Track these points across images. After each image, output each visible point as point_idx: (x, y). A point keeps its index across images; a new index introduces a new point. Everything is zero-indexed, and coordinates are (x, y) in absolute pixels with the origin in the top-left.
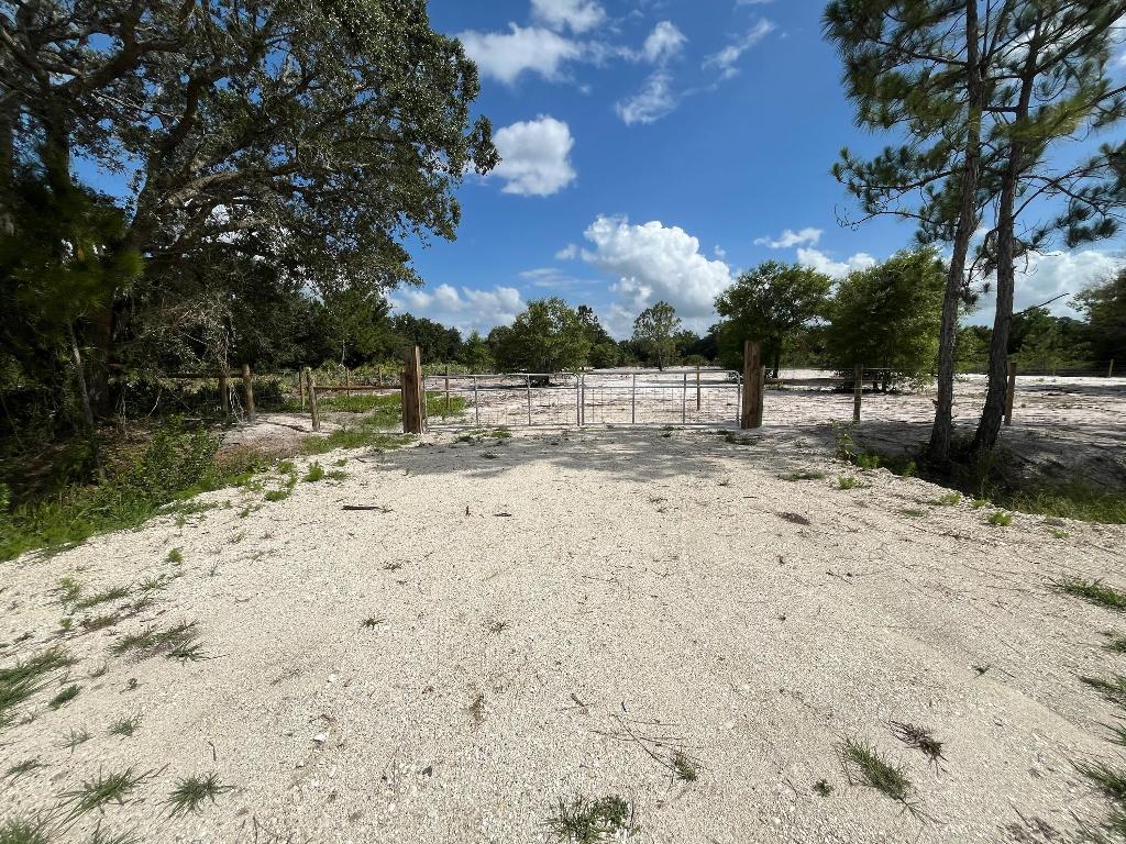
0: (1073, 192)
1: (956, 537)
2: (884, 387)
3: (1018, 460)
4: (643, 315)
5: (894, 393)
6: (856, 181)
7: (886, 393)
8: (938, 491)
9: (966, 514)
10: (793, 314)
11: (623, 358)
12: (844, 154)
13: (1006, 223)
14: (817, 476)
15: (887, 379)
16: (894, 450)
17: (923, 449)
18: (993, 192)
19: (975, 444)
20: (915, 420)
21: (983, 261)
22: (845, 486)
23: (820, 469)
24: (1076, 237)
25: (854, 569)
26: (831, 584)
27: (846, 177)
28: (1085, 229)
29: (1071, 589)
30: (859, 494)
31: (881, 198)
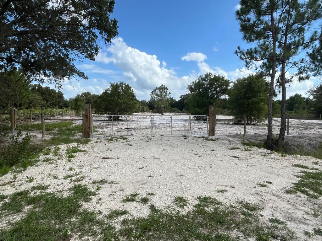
0: (299, 67)
1: (274, 159)
2: (251, 122)
3: (290, 144)
4: (155, 90)
5: (254, 125)
6: (242, 56)
7: (251, 125)
8: (269, 151)
9: (276, 155)
10: (216, 94)
11: (143, 108)
12: (239, 48)
13: (282, 75)
14: (238, 148)
15: (251, 120)
17: (265, 141)
18: (280, 64)
19: (279, 139)
20: (262, 133)
21: (278, 84)
22: (246, 150)
23: (238, 146)
24: (301, 79)
25: (253, 165)
26: (249, 167)
27: (239, 55)
28: (303, 77)
29: (296, 166)
30: (250, 152)
31: (250, 63)
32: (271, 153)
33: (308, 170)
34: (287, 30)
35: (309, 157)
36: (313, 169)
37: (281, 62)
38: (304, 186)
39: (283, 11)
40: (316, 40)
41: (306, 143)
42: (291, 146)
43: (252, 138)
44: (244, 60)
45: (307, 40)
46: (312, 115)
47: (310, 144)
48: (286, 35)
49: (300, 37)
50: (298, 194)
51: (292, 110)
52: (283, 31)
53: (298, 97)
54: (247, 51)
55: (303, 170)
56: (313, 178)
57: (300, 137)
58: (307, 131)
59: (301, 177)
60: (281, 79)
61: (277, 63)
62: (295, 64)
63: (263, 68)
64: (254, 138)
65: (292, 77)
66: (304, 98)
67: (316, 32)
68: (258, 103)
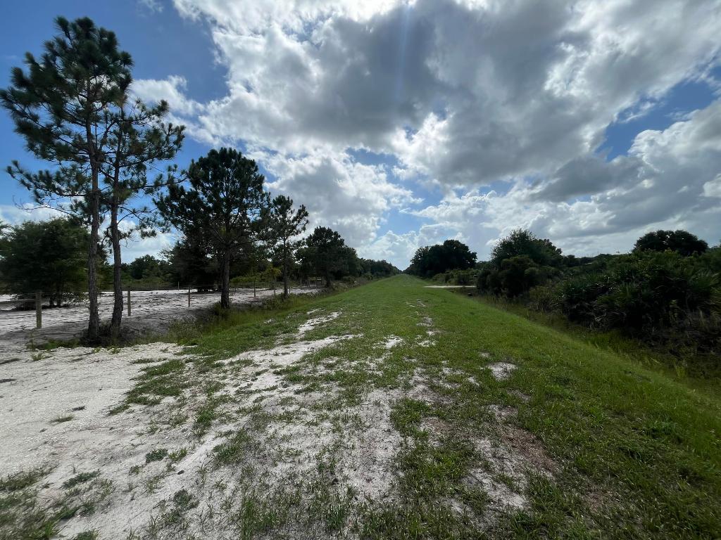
0: (140, 218)
2: (59, 303)
3: (131, 330)
5: (66, 306)
6: (27, 181)
7: (60, 307)
8: (91, 349)
9: (103, 353)
12: (15, 163)
13: (114, 226)
14: (15, 360)
15: (60, 298)
16: (68, 338)
17: (85, 333)
18: (108, 208)
19: (111, 326)
21: (108, 239)
22: (36, 359)
23: (16, 356)
24: (144, 235)
25: (47, 385)
26: (36, 394)
27: (19, 177)
28: (146, 233)
29: (135, 362)
30: (47, 361)
31: (46, 197)
32: (93, 352)
33: (151, 365)
34: (118, 160)
35: (158, 343)
36: (159, 360)
37: (110, 206)
38: (142, 391)
39: (108, 129)
40: (162, 185)
41: (156, 325)
42: (133, 332)
43: (57, 332)
44: (32, 189)
45: (150, 182)
46: (168, 284)
47: (161, 324)
48: (117, 166)
49: (141, 176)
50: (130, 408)
51: (140, 278)
52: (111, 159)
53: (149, 259)
54: (38, 174)
55: (144, 366)
56: (157, 374)
57: (147, 317)
58: (160, 306)
59: (140, 378)
60: (112, 231)
61: (104, 206)
62: (134, 212)
63: (76, 210)
64: (61, 332)
65: (132, 230)
66: (158, 261)
67: (161, 176)
68: (73, 268)
